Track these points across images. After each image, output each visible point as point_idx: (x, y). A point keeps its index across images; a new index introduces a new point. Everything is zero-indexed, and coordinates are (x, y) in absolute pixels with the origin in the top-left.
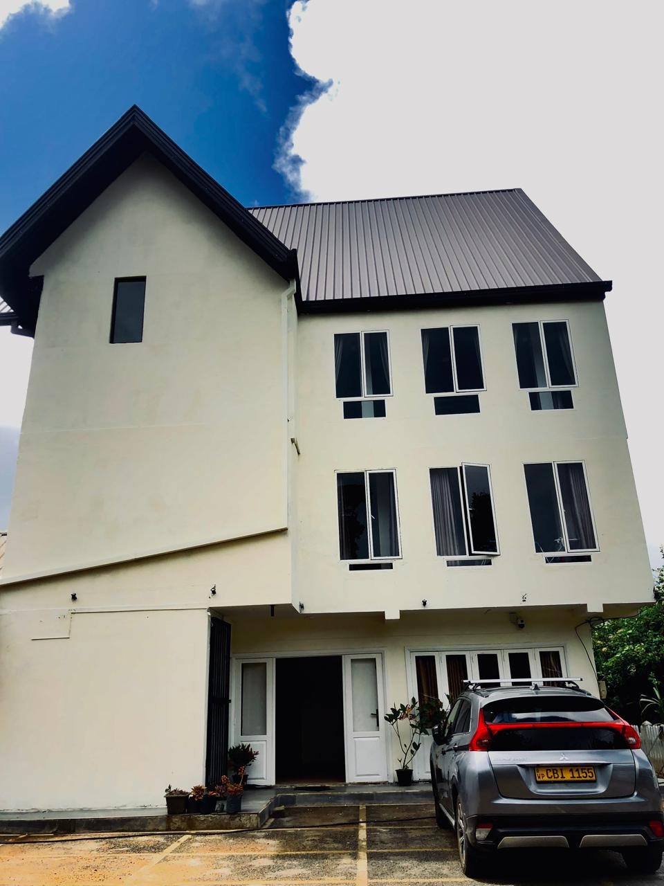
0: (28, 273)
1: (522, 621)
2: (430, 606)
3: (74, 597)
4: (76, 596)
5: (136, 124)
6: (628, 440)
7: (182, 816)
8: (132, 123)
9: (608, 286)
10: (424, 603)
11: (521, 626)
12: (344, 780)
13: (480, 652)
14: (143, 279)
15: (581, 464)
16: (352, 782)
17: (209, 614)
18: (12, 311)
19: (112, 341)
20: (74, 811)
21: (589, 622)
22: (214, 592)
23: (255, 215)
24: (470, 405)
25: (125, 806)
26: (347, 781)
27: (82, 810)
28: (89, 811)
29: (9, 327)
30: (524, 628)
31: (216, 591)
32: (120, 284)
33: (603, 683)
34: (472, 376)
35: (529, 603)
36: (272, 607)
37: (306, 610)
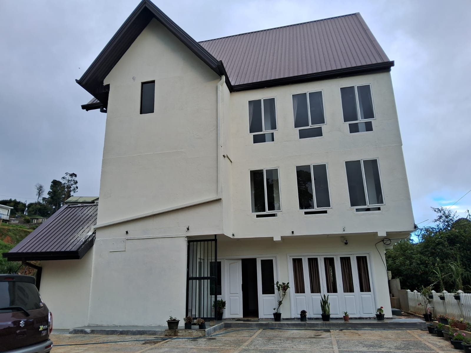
0: (103, 84)
1: (346, 241)
2: (295, 234)
3: (127, 232)
4: (128, 232)
5: (147, 6)
6: (402, 146)
7: (172, 330)
8: (144, 5)
9: (392, 64)
10: (293, 232)
11: (346, 243)
12: (258, 317)
14: (153, 82)
15: (376, 160)
16: (262, 318)
17: (186, 239)
18: (98, 101)
19: (141, 113)
20: (130, 326)
21: (383, 241)
22: (188, 229)
23: (201, 45)
24: (318, 133)
25: (151, 325)
26: (259, 318)
27: (133, 326)
28: (137, 326)
29: (99, 109)
30: (348, 245)
31: (189, 228)
32: (144, 85)
33: (390, 272)
34: (319, 118)
35: (346, 232)
36: (216, 235)
37: (236, 237)
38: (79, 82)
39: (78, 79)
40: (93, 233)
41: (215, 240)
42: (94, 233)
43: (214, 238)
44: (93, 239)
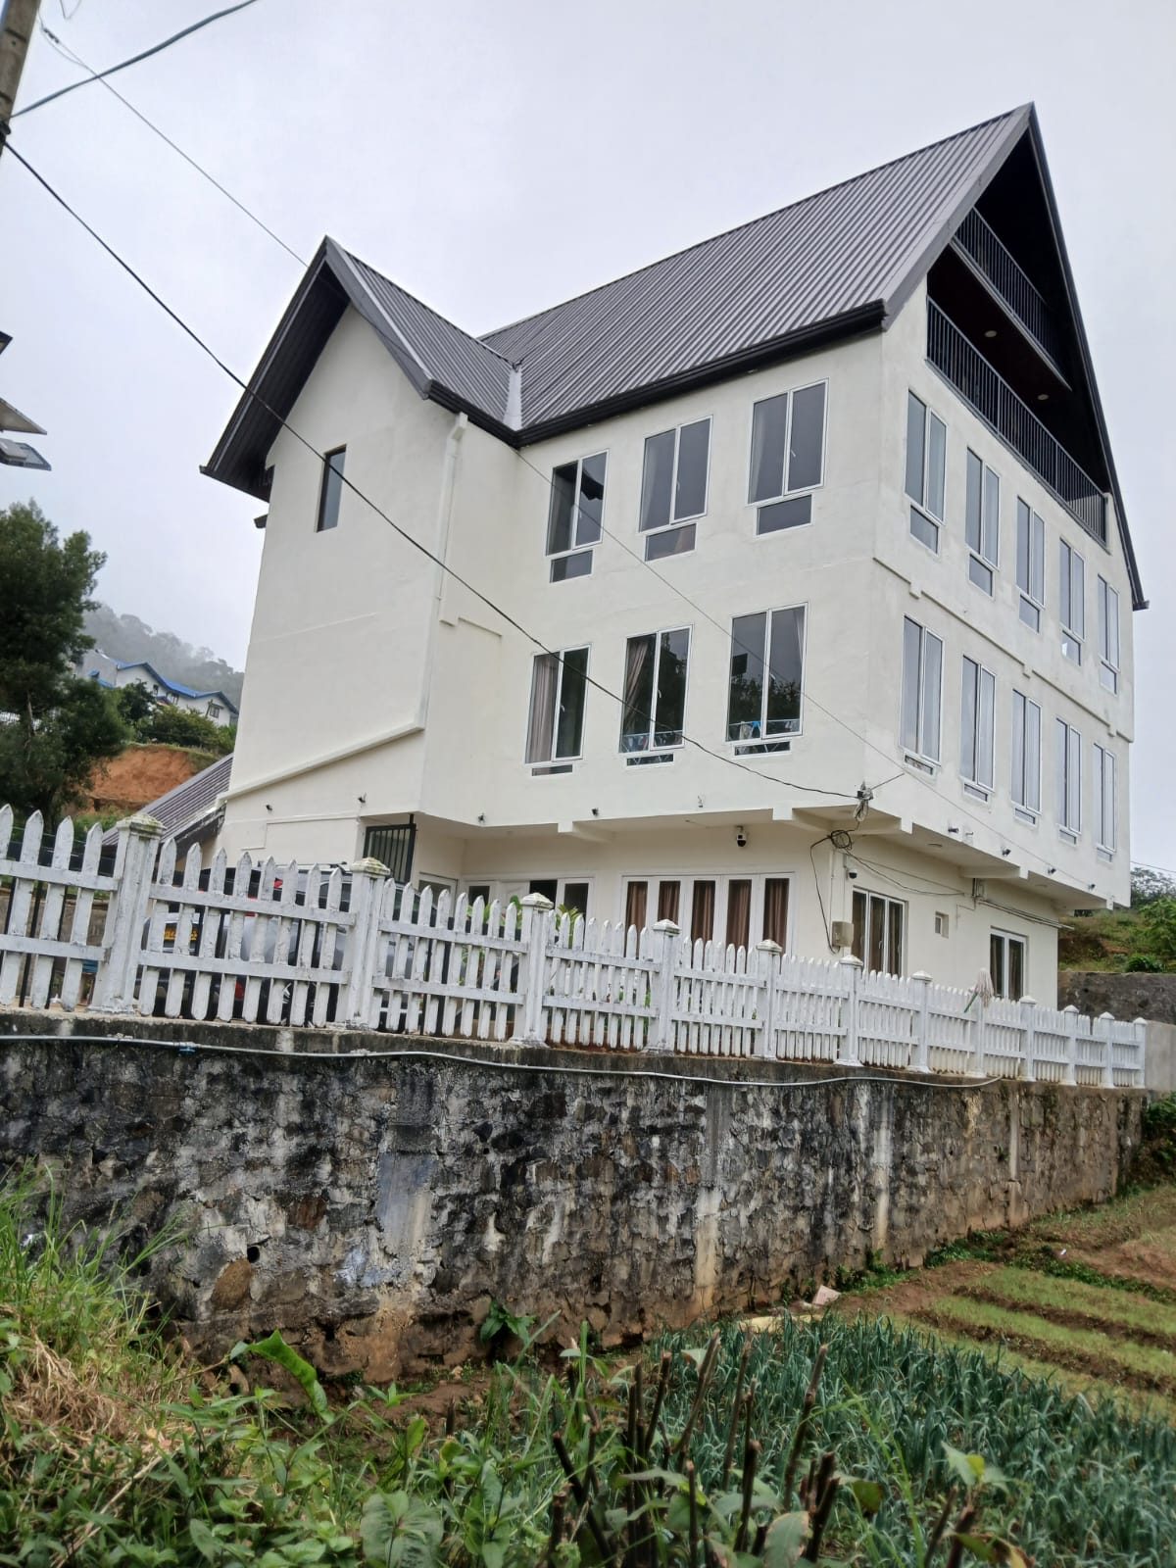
0: (265, 465)
1: (740, 836)
2: (603, 815)
3: (268, 807)
4: (271, 807)
10: (595, 813)
11: (741, 844)
13: (697, 878)
14: (344, 450)
15: (804, 607)
17: (361, 823)
19: (319, 529)
21: (831, 837)
22: (362, 801)
24: (686, 540)
31: (364, 799)
32: (329, 458)
34: (693, 501)
35: (706, 809)
36: (412, 816)
37: (490, 823)
38: (207, 471)
39: (205, 464)
40: (220, 810)
41: (412, 827)
42: (222, 809)
43: (407, 822)
44: (216, 821)
